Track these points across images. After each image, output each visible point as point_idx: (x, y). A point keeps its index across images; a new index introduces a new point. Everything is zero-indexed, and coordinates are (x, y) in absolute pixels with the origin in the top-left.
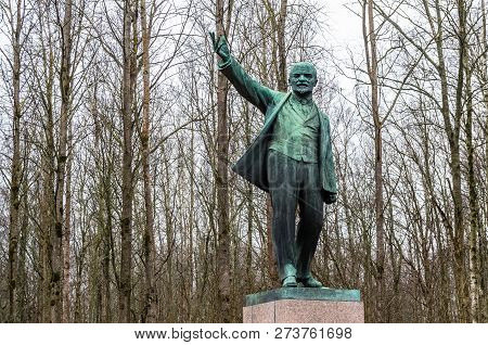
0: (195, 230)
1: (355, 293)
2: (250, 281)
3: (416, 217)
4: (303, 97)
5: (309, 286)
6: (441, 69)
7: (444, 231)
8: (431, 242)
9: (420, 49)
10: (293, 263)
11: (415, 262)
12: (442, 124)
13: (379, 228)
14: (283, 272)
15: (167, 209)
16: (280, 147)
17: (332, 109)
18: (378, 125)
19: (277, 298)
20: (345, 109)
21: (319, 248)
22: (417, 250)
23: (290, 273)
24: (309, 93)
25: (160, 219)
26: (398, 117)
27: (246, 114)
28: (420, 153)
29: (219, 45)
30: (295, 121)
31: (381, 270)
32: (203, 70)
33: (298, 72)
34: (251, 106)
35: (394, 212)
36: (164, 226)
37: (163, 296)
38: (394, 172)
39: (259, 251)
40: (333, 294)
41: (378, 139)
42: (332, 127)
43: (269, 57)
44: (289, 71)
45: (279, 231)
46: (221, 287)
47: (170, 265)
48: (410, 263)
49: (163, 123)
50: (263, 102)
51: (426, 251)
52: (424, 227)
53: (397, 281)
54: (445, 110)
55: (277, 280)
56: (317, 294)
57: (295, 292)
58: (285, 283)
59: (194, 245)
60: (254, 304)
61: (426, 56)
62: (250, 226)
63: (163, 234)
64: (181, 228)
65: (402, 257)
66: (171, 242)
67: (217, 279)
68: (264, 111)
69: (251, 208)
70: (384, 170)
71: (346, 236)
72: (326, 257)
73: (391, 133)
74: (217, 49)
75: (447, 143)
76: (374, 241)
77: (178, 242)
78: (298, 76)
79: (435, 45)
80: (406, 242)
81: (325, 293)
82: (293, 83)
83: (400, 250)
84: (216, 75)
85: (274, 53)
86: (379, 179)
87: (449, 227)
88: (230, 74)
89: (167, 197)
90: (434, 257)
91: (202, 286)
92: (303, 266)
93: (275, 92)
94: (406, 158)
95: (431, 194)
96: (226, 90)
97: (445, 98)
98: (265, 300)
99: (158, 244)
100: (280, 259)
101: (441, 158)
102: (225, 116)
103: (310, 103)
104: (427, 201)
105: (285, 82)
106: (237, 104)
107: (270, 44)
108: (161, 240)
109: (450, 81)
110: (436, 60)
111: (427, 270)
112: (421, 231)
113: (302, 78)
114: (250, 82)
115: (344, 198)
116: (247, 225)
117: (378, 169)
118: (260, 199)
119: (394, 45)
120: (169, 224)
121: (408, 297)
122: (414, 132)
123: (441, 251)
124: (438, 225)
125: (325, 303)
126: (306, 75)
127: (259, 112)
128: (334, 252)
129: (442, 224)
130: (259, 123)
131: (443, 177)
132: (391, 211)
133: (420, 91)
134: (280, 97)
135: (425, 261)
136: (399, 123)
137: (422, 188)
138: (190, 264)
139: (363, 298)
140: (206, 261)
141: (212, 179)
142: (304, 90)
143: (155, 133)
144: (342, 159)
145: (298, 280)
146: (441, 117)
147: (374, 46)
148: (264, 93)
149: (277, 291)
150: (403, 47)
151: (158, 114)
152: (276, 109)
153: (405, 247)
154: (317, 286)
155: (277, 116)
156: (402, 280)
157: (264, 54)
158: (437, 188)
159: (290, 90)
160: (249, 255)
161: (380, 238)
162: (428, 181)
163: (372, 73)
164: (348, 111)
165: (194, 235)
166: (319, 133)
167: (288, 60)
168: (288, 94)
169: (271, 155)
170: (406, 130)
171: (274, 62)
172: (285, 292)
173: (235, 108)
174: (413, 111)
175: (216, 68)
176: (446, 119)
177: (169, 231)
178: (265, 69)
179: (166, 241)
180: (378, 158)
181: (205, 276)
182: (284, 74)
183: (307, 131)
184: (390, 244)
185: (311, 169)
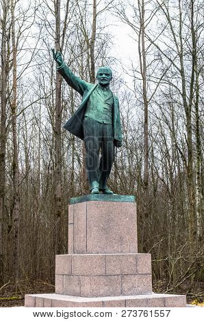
0: (41, 161)
1: (132, 197)
2: (72, 190)
3: (167, 155)
4: (104, 86)
5: (107, 193)
6: (182, 72)
7: (182, 162)
8: (175, 168)
9: (170, 60)
10: (97, 181)
11: (165, 179)
12: (182, 102)
13: (146, 161)
14: (91, 185)
15: (26, 149)
16: (90, 115)
17: (120, 93)
18: (146, 103)
19: (88, 200)
20: (128, 93)
21: (112, 172)
22: (167, 173)
23: (96, 186)
24: (108, 84)
25: (22, 154)
26: (157, 99)
27: (72, 95)
28: (169, 119)
29: (57, 56)
30: (99, 101)
31: (146, 184)
32: (48, 70)
33: (102, 72)
34: (74, 91)
35: (155, 152)
36: (24, 158)
37: (23, 198)
38: (155, 129)
39: (78, 173)
40: (119, 198)
41: (146, 111)
42: (120, 103)
43: (85, 63)
46: (56, 193)
47: (27, 180)
48: (163, 180)
49: (24, 99)
50: (81, 89)
51: (171, 174)
52: (171, 160)
53: (155, 190)
54: (184, 95)
55: (88, 189)
56: (110, 198)
57: (98, 197)
58: (93, 191)
59: (41, 169)
60: (75, 203)
61: (174, 65)
62: (73, 159)
63: (24, 163)
64: (34, 159)
65: (159, 177)
66: (28, 167)
67: (54, 188)
68: (82, 94)
69: (74, 149)
70: (149, 128)
71: (127, 165)
72: (116, 177)
73: (153, 107)
74: (55, 58)
75: (184, 113)
76: (143, 167)
77: (32, 167)
78: (101, 74)
79: (179, 58)
80: (161, 168)
81: (115, 197)
83: (157, 173)
84: (55, 73)
85: (88, 60)
86: (146, 133)
87: (185, 160)
89: (26, 141)
90: (176, 177)
91: (46, 192)
92: (103, 181)
93: (88, 84)
94: (161, 122)
95: (175, 141)
96: (60, 81)
97: (184, 88)
98: (81, 201)
99: (20, 168)
100: (90, 179)
101: (181, 122)
102: (60, 97)
103: (108, 90)
104: (172, 146)
105: (94, 78)
106: (67, 90)
107: (86, 56)
108: (21, 166)
109: (186, 78)
110: (179, 67)
111: (172, 184)
112: (169, 162)
113: (104, 76)
114: (74, 78)
115: (126, 143)
116: (71, 158)
117: (146, 129)
118: (79, 144)
119: (156, 58)
120: (27, 157)
121: (161, 199)
122: (166, 107)
123: (180, 173)
124: (178, 159)
125: (115, 203)
126: (106, 74)
128: (120, 174)
129: (180, 159)
130: (79, 101)
131: (182, 132)
132: (152, 151)
133: (170, 84)
134: (91, 86)
135: (171, 179)
136: (158, 102)
137: (170, 138)
138: (39, 180)
139: (136, 200)
140: (48, 178)
141: (52, 132)
142: (105, 83)
143: (19, 105)
144: (125, 121)
145: (100, 190)
146: (181, 99)
147: (144, 58)
148: (82, 84)
149: (88, 196)
150: (161, 59)
151: (21, 95)
152: (89, 93)
153: (160, 171)
154: (111, 194)
155: (89, 97)
156: (159, 190)
157: (82, 61)
158: (178, 138)
159: (97, 82)
160: (72, 175)
161: (146, 166)
162: (173, 134)
163: (143, 74)
164: (129, 94)
165: (41, 163)
166: (113, 108)
167: (96, 65)
168: (96, 85)
169: (86, 119)
170: (162, 106)
171: (88, 65)
172: (92, 197)
173: (66, 91)
174: (166, 95)
176: (184, 100)
177: (27, 161)
178: (82, 69)
179: (25, 167)
180: (146, 121)
181: (47, 187)
182: (93, 73)
183: (106, 106)
184: (152, 169)
185: (108, 128)
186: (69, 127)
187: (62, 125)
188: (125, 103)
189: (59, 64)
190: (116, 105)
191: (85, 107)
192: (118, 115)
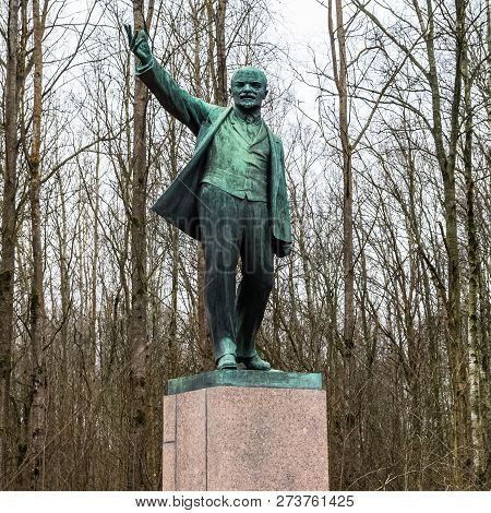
0: (99, 289)
1: (315, 378)
2: (173, 358)
3: (398, 273)
4: (249, 113)
5: (255, 368)
6: (432, 77)
7: (434, 291)
8: (417, 306)
9: (404, 48)
10: (232, 337)
11: (395, 333)
12: (433, 149)
13: (348, 288)
14: (218, 349)
15: (63, 259)
16: (216, 179)
17: (285, 127)
18: (347, 151)
19: (209, 384)
20: (304, 126)
21: (268, 314)
22: (399, 318)
23: (228, 351)
24: (257, 108)
25: (52, 273)
27: (172, 132)
28: (403, 187)
29: (137, 41)
30: (237, 146)
31: (350, 344)
32: (115, 72)
33: (243, 80)
34: (177, 122)
35: (368, 266)
36: (57, 282)
37: (55, 379)
38: (368, 213)
39: (186, 318)
40: (285, 378)
41: (347, 169)
42: (286, 151)
43: (204, 57)
44: (230, 75)
45: (213, 293)
46: (134, 366)
47: (64, 335)
48: (389, 335)
49: (59, 142)
50: (194, 119)
51: (410, 319)
52: (408, 286)
53: (371, 360)
54: (436, 131)
55: (210, 356)
56: (263, 379)
57: (234, 377)
58: (221, 363)
59: (99, 308)
60: (178, 392)
61: (413, 59)
62: (175, 283)
63: (57, 292)
64: (81, 285)
65: (379, 326)
66: (68, 304)
67: (129, 355)
69: (177, 259)
70: (354, 209)
71: (303, 297)
72: (277, 326)
73: (363, 160)
74: (134, 46)
75: (438, 174)
76: (341, 302)
77: (77, 304)
78: (241, 85)
79: (424, 45)
80: (384, 305)
81: (274, 377)
82: (235, 95)
83: (375, 316)
84: (132, 80)
85: (210, 52)
86: (348, 223)
87: (440, 287)
88: (151, 82)
89: (63, 242)
90: (420, 327)
91: (109, 364)
92: (245, 341)
93: (210, 106)
94: (385, 194)
95: (417, 242)
96: (146, 100)
97: (436, 114)
98: (193, 387)
99: (48, 305)
100: (215, 331)
101: (429, 195)
102: (143, 136)
103: (258, 121)
104: (411, 252)
105: (224, 91)
106: (160, 120)
107: (205, 40)
108: (51, 302)
109: (442, 92)
110: (425, 63)
111: (411, 343)
112: (404, 290)
113: (247, 87)
114: (178, 93)
115: (302, 246)
116: (170, 282)
117: (347, 211)
118: (188, 247)
119: (369, 44)
120: (65, 279)
121: (386, 383)
122: (395, 159)
123: (430, 318)
124: (426, 284)
125: (274, 392)
127: (188, 130)
128: (287, 319)
129: (431, 282)
130: (189, 146)
131: (433, 220)
132: (363, 265)
133: (404, 105)
134: (217, 112)
135: (409, 332)
136: (376, 147)
137: (405, 234)
138: (92, 335)
139: (324, 382)
140: (113, 330)
141: (123, 218)
143: (49, 154)
144: (299, 193)
145: (238, 360)
146: (431, 140)
147: (342, 45)
148: (197, 107)
149: (209, 375)
150: (381, 48)
152: (212, 129)
153: (382, 313)
154: (264, 369)
155: (213, 137)
156: (379, 358)
157: (196, 51)
158: (425, 233)
159: (232, 102)
160: (173, 323)
161: (348, 302)
162: (414, 225)
163: (340, 83)
164: (308, 129)
165: (99, 294)
166: (269, 164)
167: (228, 62)
168: (228, 109)
169: (205, 190)
170: (384, 157)
171: (210, 62)
172: (221, 376)
173: (157, 123)
174: (394, 132)
175: (133, 72)
176: (439, 143)
177: (65, 289)
178: (197, 72)
179: (59, 302)
180: (348, 194)
181: (113, 351)
182: (223, 80)
183: (253, 159)
184: (363, 309)
185: (258, 210)
186: (166, 208)
187: (149, 204)
188: (298, 149)
189: (143, 60)
190: (275, 155)
191: (203, 162)
192: (282, 181)
